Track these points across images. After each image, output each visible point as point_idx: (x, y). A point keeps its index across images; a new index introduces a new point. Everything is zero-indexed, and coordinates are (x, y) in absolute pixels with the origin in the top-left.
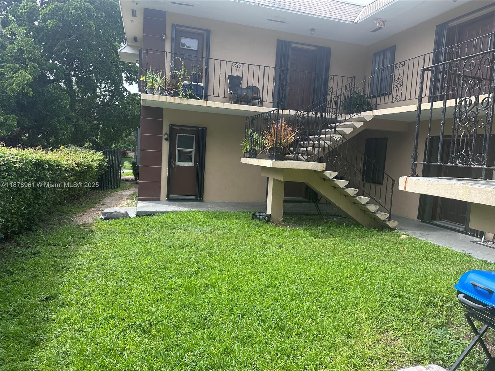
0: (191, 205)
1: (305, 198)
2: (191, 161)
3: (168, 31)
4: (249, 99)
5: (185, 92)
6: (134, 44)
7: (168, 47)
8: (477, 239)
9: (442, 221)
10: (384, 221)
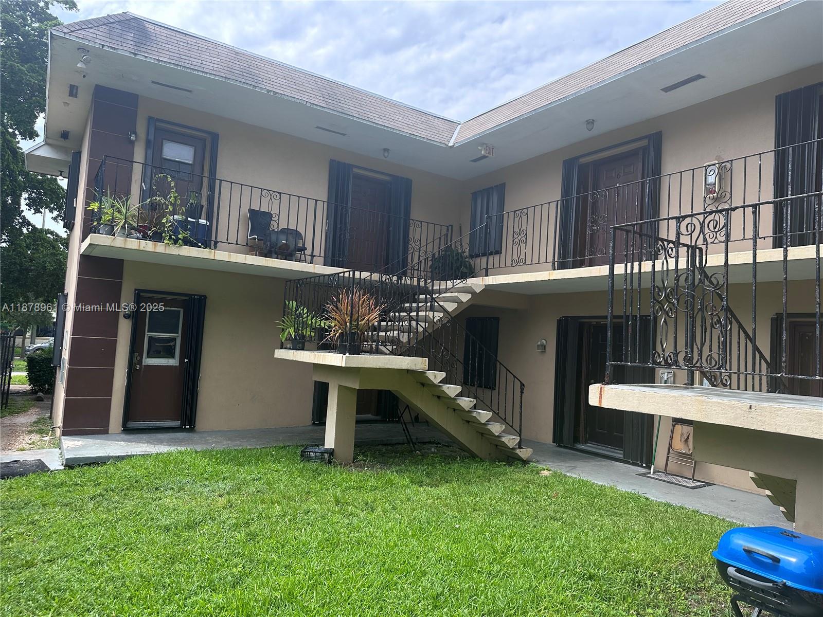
0: (173, 439)
1: (377, 415)
2: (173, 357)
3: (141, 128)
4: (290, 250)
5: (176, 232)
6: (62, 142)
7: (139, 155)
8: (644, 471)
9: (588, 444)
10: (513, 449)
